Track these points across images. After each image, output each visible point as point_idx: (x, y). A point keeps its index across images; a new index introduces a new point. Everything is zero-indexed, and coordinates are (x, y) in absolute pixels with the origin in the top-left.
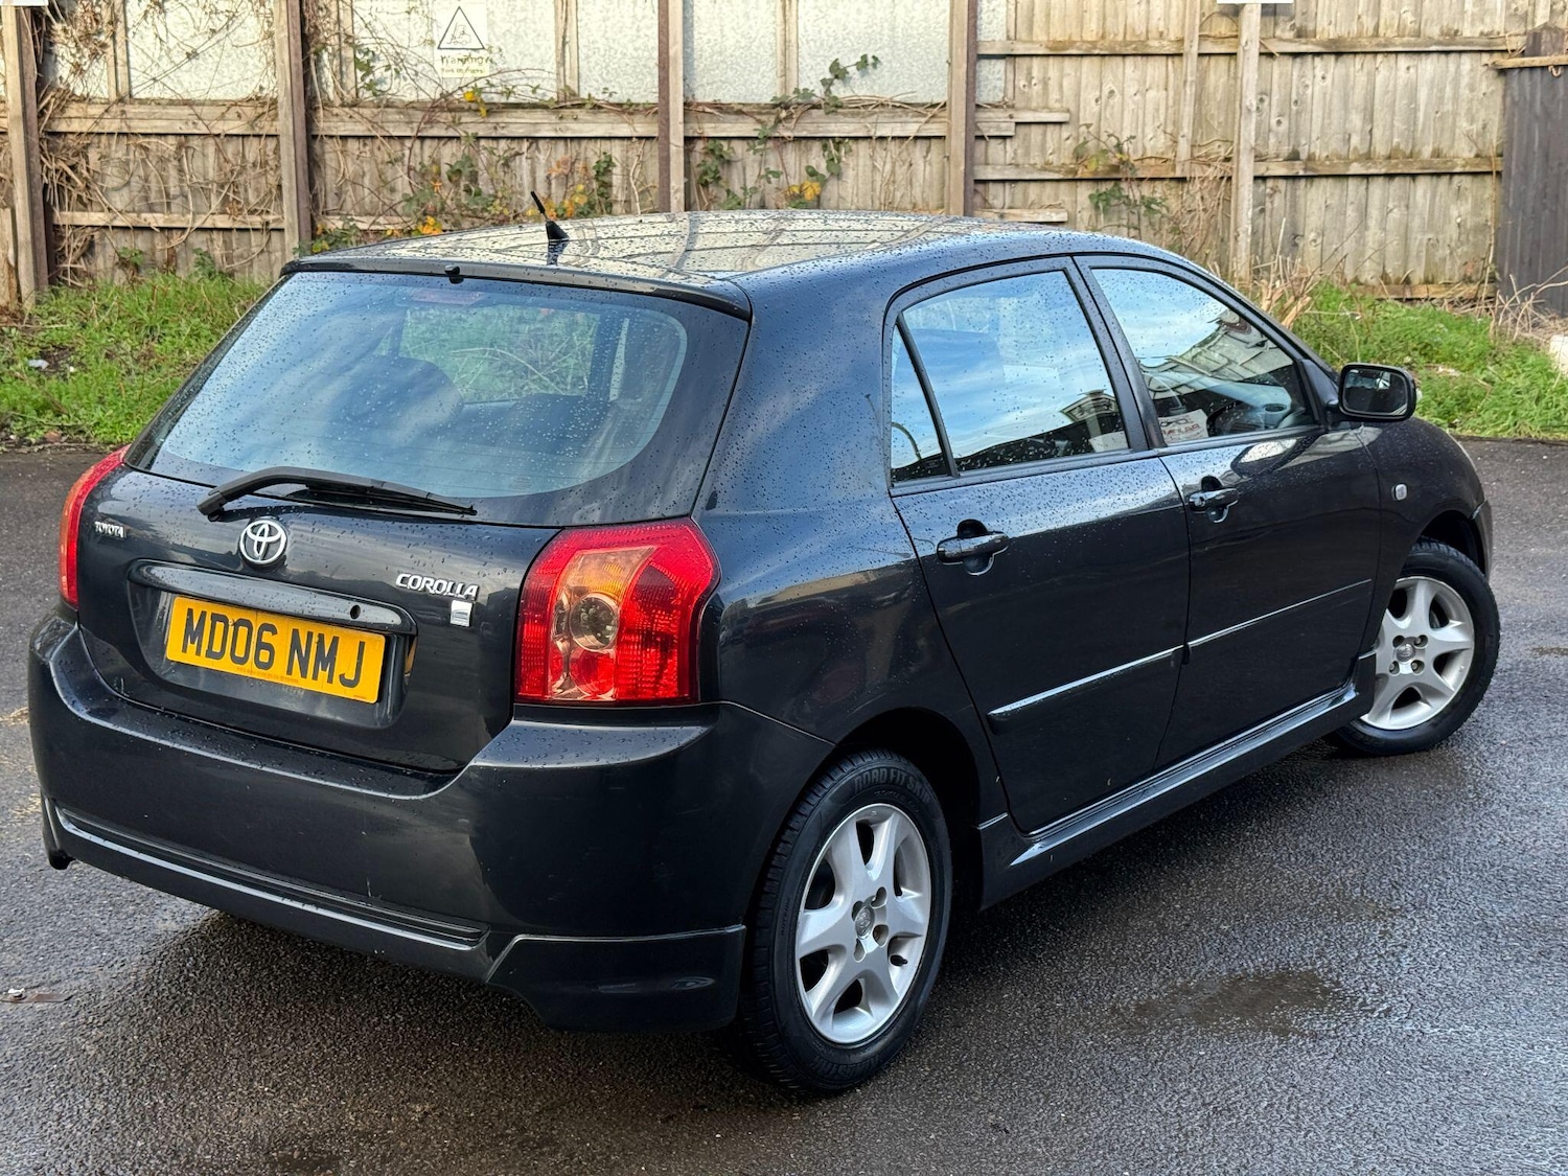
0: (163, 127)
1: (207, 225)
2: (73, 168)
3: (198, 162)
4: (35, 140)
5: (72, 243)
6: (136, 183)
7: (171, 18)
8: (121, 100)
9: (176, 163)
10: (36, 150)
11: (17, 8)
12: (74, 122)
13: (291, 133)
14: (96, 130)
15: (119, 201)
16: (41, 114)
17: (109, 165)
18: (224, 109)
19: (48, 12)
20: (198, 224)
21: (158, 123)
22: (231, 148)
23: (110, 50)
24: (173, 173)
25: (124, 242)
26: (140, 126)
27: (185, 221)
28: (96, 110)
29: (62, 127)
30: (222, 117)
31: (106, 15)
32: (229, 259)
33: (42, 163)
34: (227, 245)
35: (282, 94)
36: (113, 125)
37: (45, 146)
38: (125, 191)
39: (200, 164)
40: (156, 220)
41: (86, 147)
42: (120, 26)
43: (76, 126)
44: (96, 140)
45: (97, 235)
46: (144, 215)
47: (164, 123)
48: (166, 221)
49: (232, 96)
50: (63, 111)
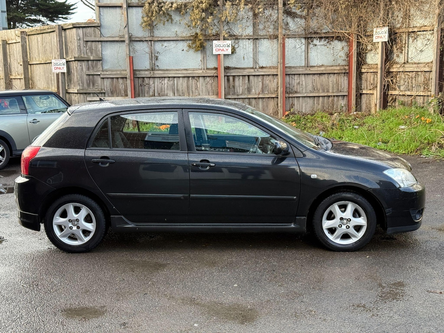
0: (412, 70)
1: (419, 95)
2: (392, 80)
3: (419, 79)
4: (383, 73)
5: (390, 99)
6: (406, 83)
7: (418, 42)
8: (404, 63)
9: (415, 79)
10: (383, 76)
11: (382, 42)
12: (394, 69)
13: (435, 70)
14: (399, 71)
15: (402, 88)
16: (385, 68)
17: (401, 80)
18: (425, 65)
19: (387, 43)
20: (417, 94)
21: (411, 69)
22: (427, 74)
23: (404, 51)
24: (414, 81)
25: (402, 99)
26: (407, 70)
27: (414, 93)
28: (398, 66)
29: (392, 70)
30: (424, 67)
31: (404, 42)
32: (423, 103)
33: (384, 79)
34: (424, 100)
35: (434, 60)
36: (401, 70)
37: (385, 75)
38: (404, 85)
39: (420, 79)
40: (409, 93)
41: (397, 74)
42: (407, 45)
43: (395, 70)
44: (399, 73)
45: (397, 97)
46: (406, 92)
47: (412, 69)
48: (410, 93)
49: (427, 61)
50: (392, 66)
